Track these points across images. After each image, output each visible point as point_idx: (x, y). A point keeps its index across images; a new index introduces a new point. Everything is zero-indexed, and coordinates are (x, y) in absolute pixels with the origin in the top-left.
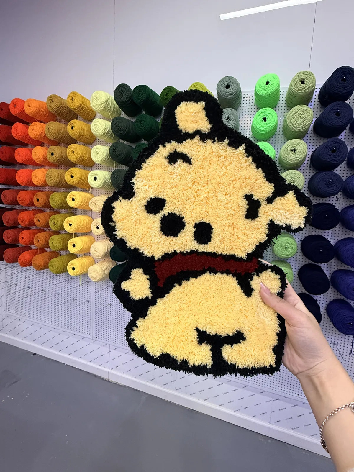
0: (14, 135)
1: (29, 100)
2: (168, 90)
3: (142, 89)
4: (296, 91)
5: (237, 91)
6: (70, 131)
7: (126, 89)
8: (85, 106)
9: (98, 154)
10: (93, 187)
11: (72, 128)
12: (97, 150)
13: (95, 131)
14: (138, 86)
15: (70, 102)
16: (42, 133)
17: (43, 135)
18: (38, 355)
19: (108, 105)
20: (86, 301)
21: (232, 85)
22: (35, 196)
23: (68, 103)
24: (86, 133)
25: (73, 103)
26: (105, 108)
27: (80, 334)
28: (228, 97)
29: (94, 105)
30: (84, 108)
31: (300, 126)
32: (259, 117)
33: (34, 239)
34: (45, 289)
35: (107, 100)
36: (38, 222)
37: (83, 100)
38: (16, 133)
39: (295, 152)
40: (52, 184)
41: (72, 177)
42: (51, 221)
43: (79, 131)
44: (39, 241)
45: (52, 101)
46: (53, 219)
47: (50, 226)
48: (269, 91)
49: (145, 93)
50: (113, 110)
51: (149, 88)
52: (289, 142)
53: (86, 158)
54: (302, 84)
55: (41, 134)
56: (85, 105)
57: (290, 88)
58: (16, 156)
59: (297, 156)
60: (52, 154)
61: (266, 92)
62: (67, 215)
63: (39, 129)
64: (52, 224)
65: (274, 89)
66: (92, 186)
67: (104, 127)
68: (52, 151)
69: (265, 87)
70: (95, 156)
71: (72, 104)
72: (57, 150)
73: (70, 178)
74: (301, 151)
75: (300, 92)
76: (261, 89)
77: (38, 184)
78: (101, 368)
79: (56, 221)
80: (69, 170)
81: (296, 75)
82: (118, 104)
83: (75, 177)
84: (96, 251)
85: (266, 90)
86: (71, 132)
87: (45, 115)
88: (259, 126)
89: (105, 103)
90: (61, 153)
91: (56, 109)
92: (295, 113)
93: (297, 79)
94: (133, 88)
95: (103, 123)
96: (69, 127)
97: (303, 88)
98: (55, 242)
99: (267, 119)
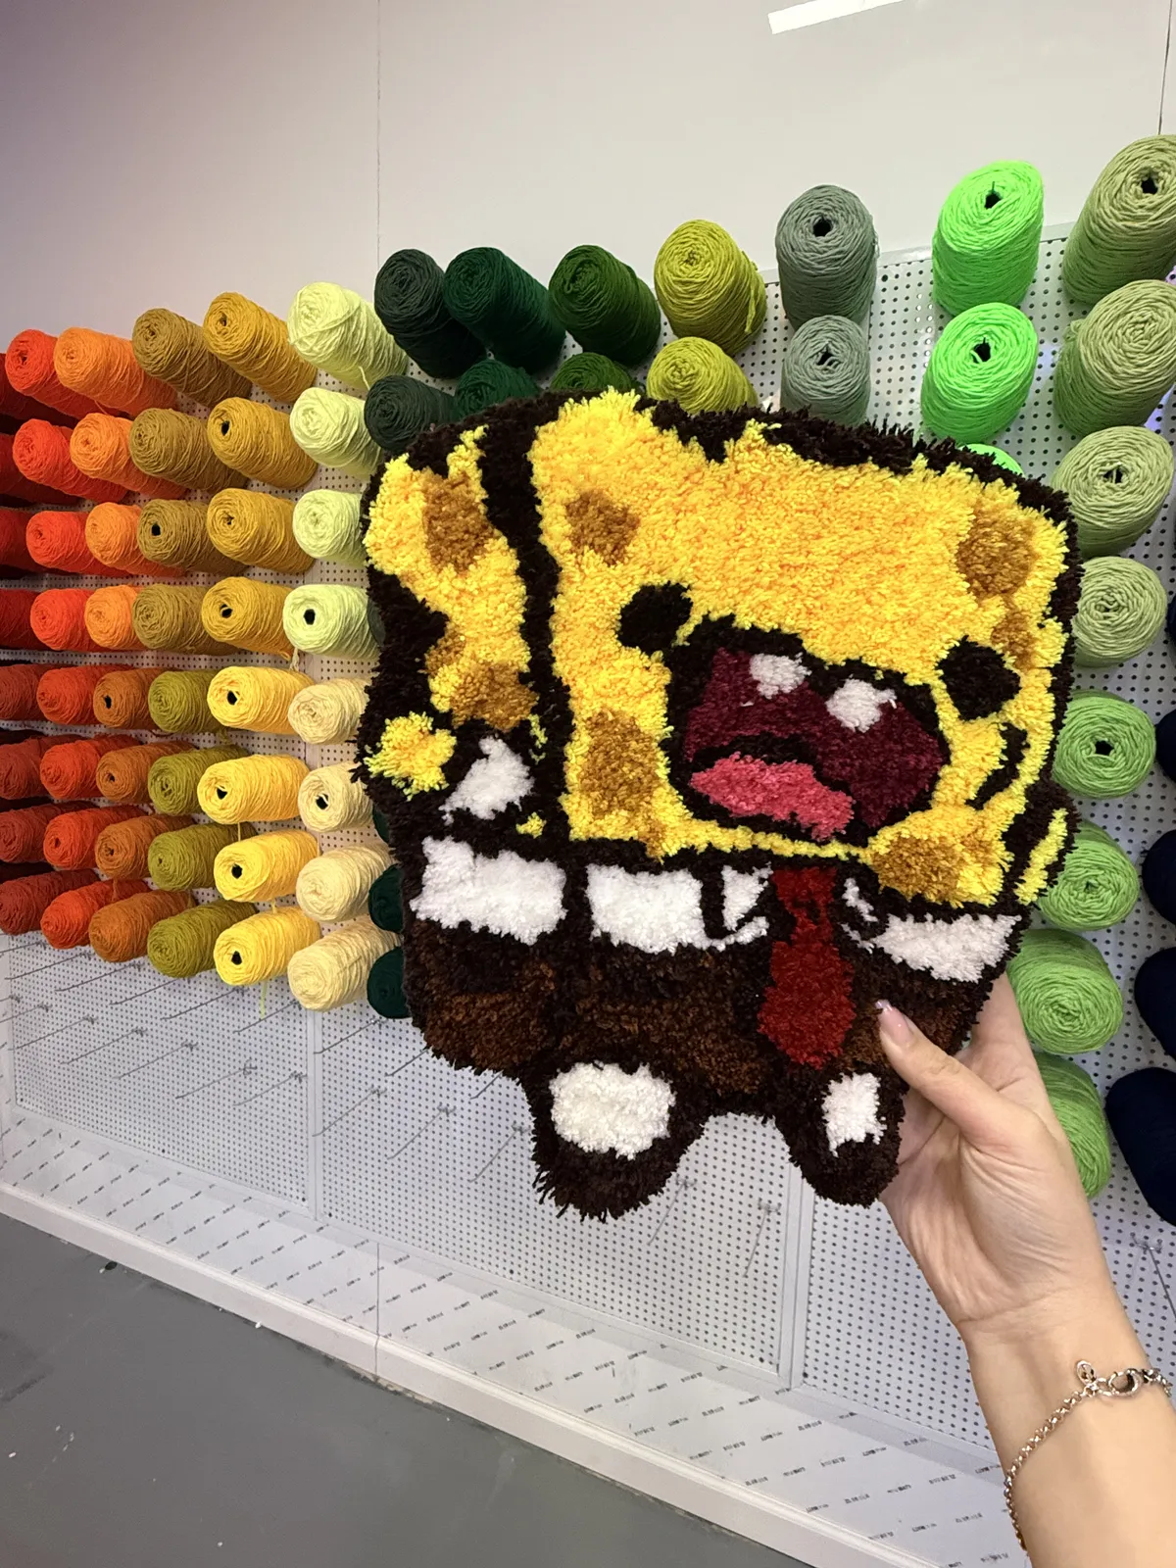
0: (21, 467)
1: (71, 334)
2: (580, 259)
3: (481, 264)
4: (1120, 224)
5: (861, 247)
6: (215, 441)
7: (417, 267)
8: (272, 347)
9: (317, 522)
10: (303, 648)
11: (225, 428)
12: (317, 509)
13: (304, 436)
14: (463, 254)
15: (215, 332)
16: (118, 453)
17: (123, 458)
18: (124, 1268)
19: (354, 335)
20: (288, 1074)
21: (841, 220)
22: (98, 687)
23: (207, 335)
24: (277, 447)
25: (228, 336)
26: (343, 347)
27: (270, 1198)
28: (825, 269)
29: (301, 335)
30: (269, 353)
31: (1143, 370)
32: (959, 343)
33: (97, 847)
34: (145, 1026)
35: (351, 319)
36: (110, 785)
37: (265, 322)
38: (27, 459)
39: (1118, 480)
40: (154, 641)
41: (227, 613)
42: (155, 779)
43: (248, 440)
44: (112, 853)
45: (153, 333)
46: (161, 772)
47: (152, 796)
48: (1000, 233)
49: (492, 278)
50: (376, 354)
51: (506, 260)
52: (1092, 440)
53: (280, 540)
54: (1145, 191)
55: (115, 458)
56: (271, 341)
57: (1090, 217)
58: (31, 542)
59: (1129, 498)
60: (156, 530)
61: (986, 237)
62: (213, 754)
63: (108, 437)
64: (158, 789)
65: (1020, 221)
66: (299, 645)
67: (338, 420)
68: (153, 519)
69: (980, 217)
70: (307, 529)
71: (221, 340)
72: (172, 514)
73: (217, 615)
74: (1150, 475)
75: (1137, 225)
76: (966, 228)
77: (106, 644)
78: (349, 1330)
79: (172, 779)
80: (216, 587)
81: (1120, 157)
82: (390, 330)
83: (238, 612)
84: (315, 892)
85: (987, 228)
86: (219, 444)
87: (131, 391)
88: (960, 379)
89: (342, 329)
90: (186, 524)
91: (165, 362)
92: (1118, 317)
93: (1123, 175)
94: (443, 265)
95: (336, 405)
96: (214, 427)
97: (1149, 210)
98: (169, 857)
99: (992, 351)
